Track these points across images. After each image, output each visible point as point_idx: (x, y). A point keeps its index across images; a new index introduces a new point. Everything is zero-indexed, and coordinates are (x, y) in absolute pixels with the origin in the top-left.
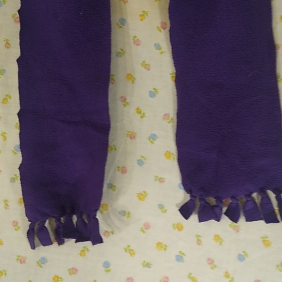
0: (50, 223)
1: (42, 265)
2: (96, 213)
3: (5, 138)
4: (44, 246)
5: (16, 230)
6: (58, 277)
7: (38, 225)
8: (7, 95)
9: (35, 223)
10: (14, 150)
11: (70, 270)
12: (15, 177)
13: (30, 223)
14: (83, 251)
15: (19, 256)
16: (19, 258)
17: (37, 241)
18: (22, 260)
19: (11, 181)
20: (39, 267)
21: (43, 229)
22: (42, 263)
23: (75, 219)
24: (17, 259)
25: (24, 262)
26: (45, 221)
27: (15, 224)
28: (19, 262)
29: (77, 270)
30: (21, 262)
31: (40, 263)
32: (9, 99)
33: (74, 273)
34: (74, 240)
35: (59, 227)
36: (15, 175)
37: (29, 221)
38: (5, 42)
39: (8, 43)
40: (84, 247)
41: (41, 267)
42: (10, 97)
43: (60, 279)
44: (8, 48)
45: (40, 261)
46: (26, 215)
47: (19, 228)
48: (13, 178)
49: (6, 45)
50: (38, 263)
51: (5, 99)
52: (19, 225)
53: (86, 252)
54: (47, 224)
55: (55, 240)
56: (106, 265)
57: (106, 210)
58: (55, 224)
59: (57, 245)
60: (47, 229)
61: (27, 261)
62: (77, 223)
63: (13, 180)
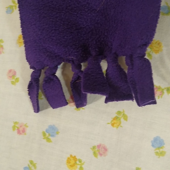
0: (63, 73)
1: (50, 137)
2: (145, 50)
4: (54, 108)
5: (13, 83)
6: (75, 158)
7: (45, 72)
9: (40, 71)
11: (94, 148)
13: (32, 70)
14: (116, 118)
15: (16, 123)
16: (17, 125)
17: (43, 100)
18: (21, 129)
19: (7, 12)
20: (45, 140)
21: (52, 79)
22: (50, 135)
23: (104, 65)
24: (14, 128)
25: (24, 131)
26: (56, 68)
27: (12, 74)
28: (16, 131)
29: (106, 150)
30: (19, 132)
31: (47, 134)
33: (101, 155)
34: (104, 97)
35: (79, 78)
37: (31, 68)
40: (119, 112)
41: (48, 140)
43: (78, 162)
45: (47, 131)
46: (27, 59)
47: (17, 80)
50: (44, 134)
52: (18, 76)
53: (122, 120)
54: (58, 73)
55: (71, 100)
56: (158, 143)
57: (157, 52)
58: (71, 74)
59: (75, 107)
60: (59, 81)
61: (28, 130)
62: (107, 70)
63: (9, 10)
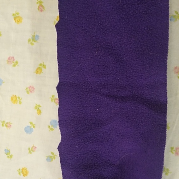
3: (39, 112)
8: (41, 65)
10: (51, 126)
12: (52, 155)
32: (43, 69)
36: (52, 153)
38: (38, 5)
39: (41, 6)
42: (44, 66)
44: (41, 11)
48: (50, 157)
49: (39, 8)
51: (38, 69)
